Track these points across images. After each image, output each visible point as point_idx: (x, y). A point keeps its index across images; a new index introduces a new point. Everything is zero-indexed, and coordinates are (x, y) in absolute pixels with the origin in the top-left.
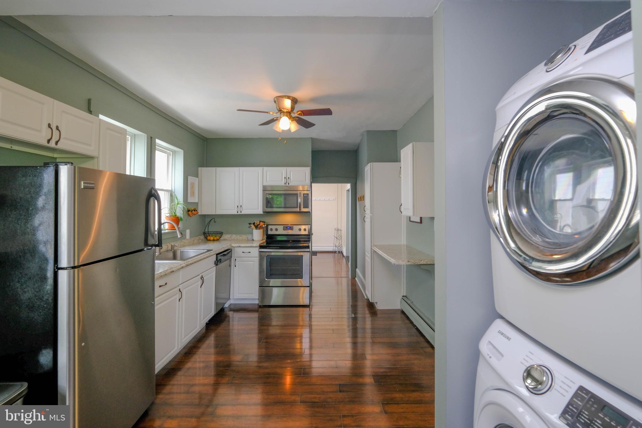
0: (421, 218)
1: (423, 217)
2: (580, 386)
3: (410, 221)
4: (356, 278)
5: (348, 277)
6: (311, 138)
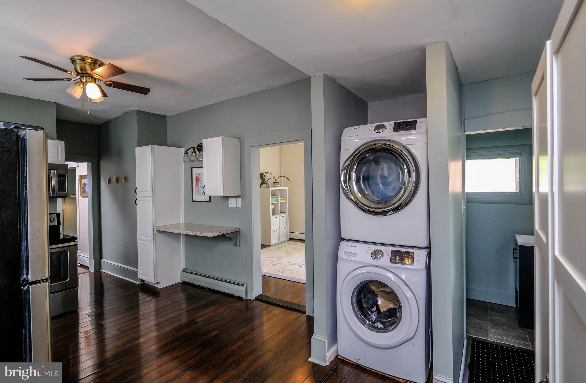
0: (210, 197)
1: (213, 197)
2: (392, 250)
3: (192, 201)
4: (101, 270)
5: (90, 272)
6: (55, 103)
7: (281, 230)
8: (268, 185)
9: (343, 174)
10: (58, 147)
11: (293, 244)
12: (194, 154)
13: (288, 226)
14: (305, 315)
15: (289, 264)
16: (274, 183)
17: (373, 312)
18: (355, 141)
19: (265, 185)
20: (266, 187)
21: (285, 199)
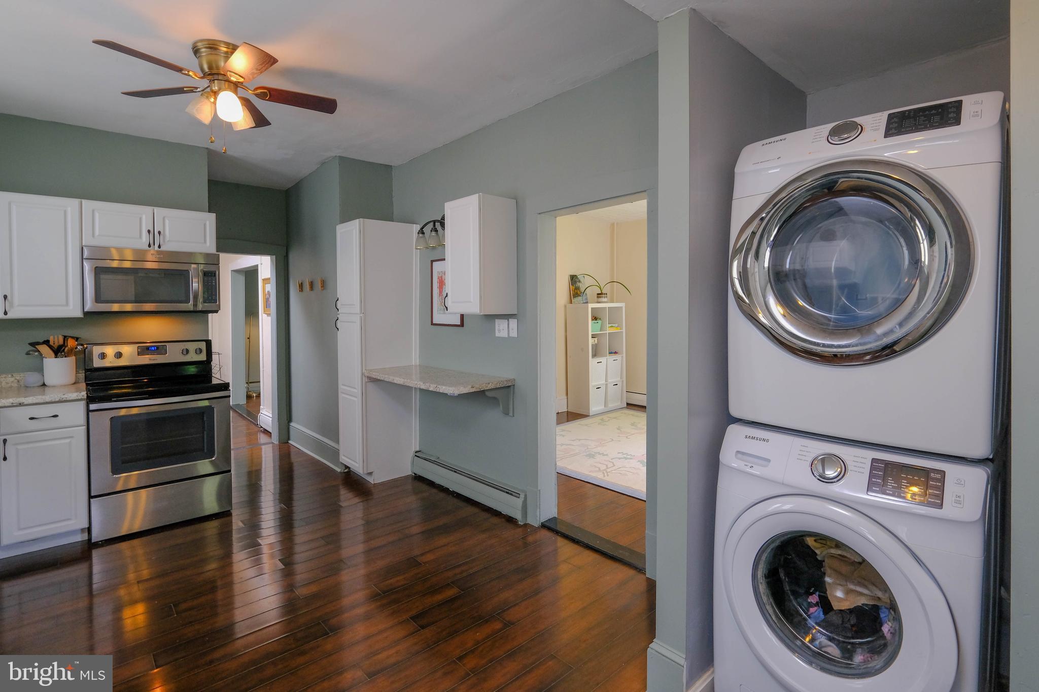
0: (462, 316)
1: (468, 315)
2: (873, 459)
3: (432, 324)
4: (290, 442)
5: (273, 443)
6: (207, 148)
7: (610, 386)
8: (587, 299)
9: (735, 264)
10: (205, 225)
11: (633, 415)
12: (434, 233)
13: (624, 379)
14: (642, 576)
15: (620, 456)
16: (598, 294)
17: (810, 605)
18: (770, 172)
19: (580, 298)
20: (582, 302)
21: (620, 326)
